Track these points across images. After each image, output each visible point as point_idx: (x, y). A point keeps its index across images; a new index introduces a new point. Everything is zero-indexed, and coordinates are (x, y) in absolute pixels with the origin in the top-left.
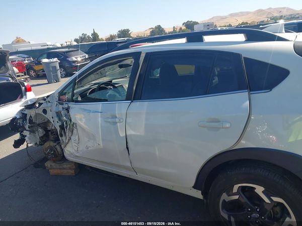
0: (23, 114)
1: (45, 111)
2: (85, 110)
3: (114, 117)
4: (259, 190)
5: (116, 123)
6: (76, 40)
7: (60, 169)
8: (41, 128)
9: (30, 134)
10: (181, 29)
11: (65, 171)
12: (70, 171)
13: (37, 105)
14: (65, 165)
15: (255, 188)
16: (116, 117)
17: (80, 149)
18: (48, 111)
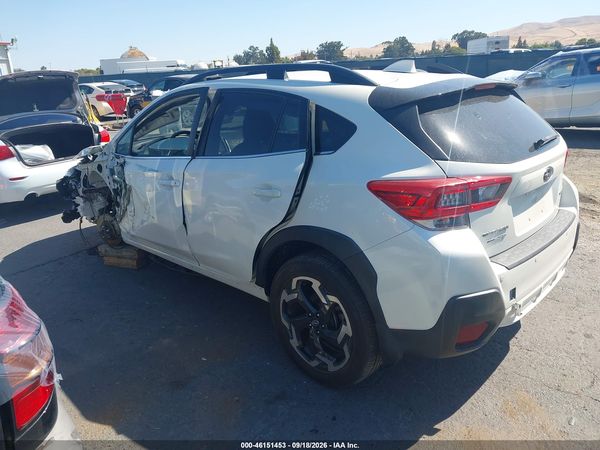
0: (76, 170)
1: (100, 168)
2: (141, 166)
3: (171, 178)
4: (316, 285)
5: (171, 187)
6: (237, 59)
7: (119, 257)
8: (103, 196)
9: (84, 202)
10: (448, 46)
11: (124, 261)
12: (130, 261)
13: (91, 158)
14: (125, 253)
15: (311, 283)
16: (172, 179)
17: (136, 225)
18: (104, 168)
